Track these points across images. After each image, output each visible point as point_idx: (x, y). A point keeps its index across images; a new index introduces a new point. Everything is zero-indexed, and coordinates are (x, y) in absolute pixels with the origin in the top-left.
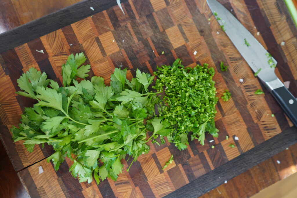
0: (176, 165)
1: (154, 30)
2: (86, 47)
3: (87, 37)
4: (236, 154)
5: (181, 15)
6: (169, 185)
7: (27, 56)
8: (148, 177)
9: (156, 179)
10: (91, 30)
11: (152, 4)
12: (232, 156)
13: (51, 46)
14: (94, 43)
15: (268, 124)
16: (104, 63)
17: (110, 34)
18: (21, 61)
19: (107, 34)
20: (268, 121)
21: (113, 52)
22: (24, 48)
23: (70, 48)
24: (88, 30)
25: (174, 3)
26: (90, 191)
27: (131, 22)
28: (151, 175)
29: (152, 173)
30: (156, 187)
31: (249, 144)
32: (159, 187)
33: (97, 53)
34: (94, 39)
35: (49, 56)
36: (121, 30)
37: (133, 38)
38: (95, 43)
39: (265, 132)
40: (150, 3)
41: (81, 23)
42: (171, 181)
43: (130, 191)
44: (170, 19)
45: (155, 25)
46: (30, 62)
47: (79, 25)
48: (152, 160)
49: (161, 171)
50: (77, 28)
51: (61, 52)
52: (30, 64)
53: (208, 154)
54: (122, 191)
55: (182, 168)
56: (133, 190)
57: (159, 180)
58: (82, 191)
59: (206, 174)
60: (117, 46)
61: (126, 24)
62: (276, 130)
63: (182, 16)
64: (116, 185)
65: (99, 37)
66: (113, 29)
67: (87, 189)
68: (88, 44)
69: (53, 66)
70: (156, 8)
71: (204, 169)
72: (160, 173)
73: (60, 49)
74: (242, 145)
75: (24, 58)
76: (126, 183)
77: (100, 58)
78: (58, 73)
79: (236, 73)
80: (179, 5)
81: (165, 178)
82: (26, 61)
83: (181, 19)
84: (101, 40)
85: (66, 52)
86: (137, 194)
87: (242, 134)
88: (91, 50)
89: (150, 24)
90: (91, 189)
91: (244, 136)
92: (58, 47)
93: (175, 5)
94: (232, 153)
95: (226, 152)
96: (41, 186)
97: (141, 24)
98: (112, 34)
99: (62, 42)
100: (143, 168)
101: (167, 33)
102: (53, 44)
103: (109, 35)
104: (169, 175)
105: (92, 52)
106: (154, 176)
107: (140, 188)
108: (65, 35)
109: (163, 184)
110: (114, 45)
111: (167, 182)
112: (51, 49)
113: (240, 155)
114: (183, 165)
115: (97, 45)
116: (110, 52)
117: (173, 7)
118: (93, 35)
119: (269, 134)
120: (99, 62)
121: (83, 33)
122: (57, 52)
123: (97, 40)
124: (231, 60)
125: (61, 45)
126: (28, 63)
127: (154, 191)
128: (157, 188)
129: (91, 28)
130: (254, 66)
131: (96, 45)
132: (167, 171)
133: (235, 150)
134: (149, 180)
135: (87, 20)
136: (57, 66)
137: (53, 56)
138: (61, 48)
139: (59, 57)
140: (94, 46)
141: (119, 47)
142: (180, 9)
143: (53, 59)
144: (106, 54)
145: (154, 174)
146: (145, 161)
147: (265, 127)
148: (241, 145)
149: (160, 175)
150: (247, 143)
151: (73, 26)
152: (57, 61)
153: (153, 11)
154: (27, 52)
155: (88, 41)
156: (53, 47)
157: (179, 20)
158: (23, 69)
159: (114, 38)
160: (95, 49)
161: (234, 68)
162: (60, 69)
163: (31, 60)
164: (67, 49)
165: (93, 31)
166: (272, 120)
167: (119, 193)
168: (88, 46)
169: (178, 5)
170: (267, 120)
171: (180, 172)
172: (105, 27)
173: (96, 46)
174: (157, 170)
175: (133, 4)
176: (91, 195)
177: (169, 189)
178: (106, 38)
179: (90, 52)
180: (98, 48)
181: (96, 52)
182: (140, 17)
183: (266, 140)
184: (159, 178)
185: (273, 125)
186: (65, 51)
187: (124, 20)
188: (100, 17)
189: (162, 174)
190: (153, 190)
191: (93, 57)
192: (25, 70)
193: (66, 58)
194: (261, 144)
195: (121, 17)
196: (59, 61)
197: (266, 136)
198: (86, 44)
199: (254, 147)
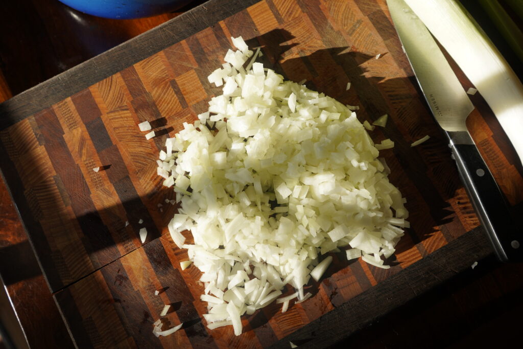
2: (156, 96)
3: (157, 82)
4: (414, 257)
6: (298, 314)
7: (71, 116)
10: (164, 70)
11: (256, 25)
13: (105, 100)
14: (168, 88)
17: (192, 74)
18: (61, 123)
19: (188, 75)
21: (198, 100)
22: (66, 104)
24: (159, 70)
25: (290, 20)
31: (436, 239)
33: (173, 105)
34: (169, 83)
35: (102, 113)
36: (209, 67)
38: (170, 88)
39: (466, 217)
41: (148, 62)
46: (74, 124)
47: (145, 64)
50: (143, 69)
51: (120, 105)
52: (75, 127)
59: (362, 294)
61: (217, 58)
63: (304, 38)
65: (176, 79)
66: (196, 67)
68: (159, 91)
69: (107, 127)
70: (263, 30)
71: (358, 284)
73: (118, 102)
75: (66, 119)
77: (178, 111)
78: (115, 137)
79: (403, 120)
80: (300, 22)
82: (69, 123)
83: (303, 42)
84: (179, 84)
85: (126, 106)
88: (165, 100)
92: (116, 98)
93: (292, 22)
96: (89, 315)
98: (195, 74)
99: (120, 92)
102: (108, 96)
103: (192, 76)
105: (165, 103)
108: (125, 81)
112: (105, 103)
113: (422, 258)
115: (174, 92)
116: (194, 100)
117: (288, 25)
118: (167, 77)
119: (472, 220)
121: (153, 76)
122: (114, 107)
123: (174, 84)
124: (391, 100)
125: (119, 96)
126: (72, 125)
128: (278, 319)
129: (163, 67)
131: (171, 91)
135: (158, 56)
136: (114, 127)
137: (108, 113)
138: (120, 101)
139: (117, 113)
140: (168, 94)
143: (108, 117)
144: (187, 104)
147: (465, 208)
151: (137, 66)
152: (114, 120)
153: (259, 34)
154: (70, 110)
155: (159, 87)
156: (108, 100)
158: (64, 136)
159: (198, 79)
160: (170, 98)
161: (398, 112)
162: (117, 132)
163: (76, 121)
165: (166, 72)
168: (160, 94)
169: (297, 22)
172: (185, 64)
173: (171, 94)
175: (226, 27)
177: (298, 321)
178: (186, 80)
179: (162, 103)
180: (175, 96)
181: (171, 103)
183: (468, 231)
186: (125, 104)
188: (177, 50)
191: (167, 110)
192: (66, 137)
193: (127, 115)
194: (459, 238)
195: (208, 48)
196: (117, 120)
197: (467, 223)
198: (157, 91)
199: (447, 243)
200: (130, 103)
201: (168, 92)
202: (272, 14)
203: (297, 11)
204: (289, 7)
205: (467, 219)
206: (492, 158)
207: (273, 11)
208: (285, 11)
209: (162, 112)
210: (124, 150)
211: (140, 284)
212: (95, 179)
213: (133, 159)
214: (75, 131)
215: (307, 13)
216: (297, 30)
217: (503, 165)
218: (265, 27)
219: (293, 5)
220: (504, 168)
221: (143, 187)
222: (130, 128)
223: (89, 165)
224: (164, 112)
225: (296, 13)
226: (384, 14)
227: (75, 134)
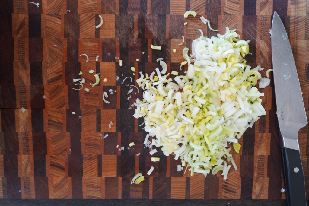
0: (117, 176)
1: (160, 33)
2: (82, 19)
3: (87, 10)
4: (181, 196)
5: (195, 31)
6: (101, 191)
7: (22, 3)
8: (84, 173)
9: (91, 179)
10: (95, 4)
11: (171, 6)
12: (177, 196)
13: (49, 4)
14: (92, 18)
15: (230, 184)
16: (93, 44)
17: (112, 17)
18: (14, 5)
19: (110, 16)
20: (231, 182)
21: (108, 37)
23: (66, 13)
24: (92, 3)
26: (25, 158)
27: (139, 14)
28: (88, 173)
29: (91, 172)
30: (87, 186)
31: (199, 193)
32: (90, 188)
33: (90, 31)
34: (94, 15)
35: (43, 12)
36: (125, 19)
37: (134, 32)
38: (93, 19)
39: (223, 191)
40: (169, 3)
42: (104, 188)
43: (61, 178)
44: (182, 30)
45: (164, 29)
46: (22, 10)
48: (96, 159)
49: (100, 174)
51: (57, 13)
52: (22, 12)
53: (154, 182)
54: (55, 174)
55: (121, 182)
56: (65, 178)
57: (93, 181)
58: (18, 155)
59: (141, 199)
60: (114, 32)
61: (134, 15)
62: (235, 194)
64: (51, 165)
66: (117, 14)
67: (23, 155)
68: (86, 17)
69: (42, 24)
70: (173, 12)
71: (142, 193)
72: (97, 175)
73: (56, 10)
74: (192, 191)
75: (18, 4)
76: (62, 168)
77: (91, 37)
78: (44, 33)
81: (100, 182)
82: (19, 7)
84: (100, 19)
85: (60, 16)
86: (67, 183)
87: (198, 180)
88: (86, 25)
89: (158, 25)
90: (26, 157)
91: (198, 183)
92: (56, 7)
94: (178, 194)
95: (172, 189)
97: (149, 21)
98: (114, 18)
99: (61, 4)
100: (83, 163)
101: (172, 43)
102: (52, 2)
103: (111, 18)
104: (105, 182)
105: (86, 28)
106: (90, 175)
107: (72, 180)
109: (96, 187)
110: (111, 31)
111: (100, 188)
112: (48, 6)
113: (185, 199)
114: (123, 180)
115: (95, 23)
116: (104, 36)
118: (95, 11)
119: (225, 194)
120: (88, 41)
121: (86, 4)
122: (52, 12)
123: (97, 17)
125: (59, 6)
126: (20, 10)
127: (84, 189)
128: (88, 188)
129: (96, 2)
130: (282, 113)
131: (93, 22)
132: (105, 177)
133: (182, 192)
134: (85, 177)
136: (46, 25)
137: (47, 14)
138: (58, 10)
139: (52, 18)
140: (90, 22)
141: (115, 35)
142: (197, 24)
143: (45, 17)
144: (99, 36)
145: (91, 174)
146: (89, 158)
147: (225, 186)
148: (190, 191)
149: (97, 178)
150: (198, 192)
152: (49, 22)
153: (169, 13)
155: (87, 15)
156: (50, 5)
157: (191, 35)
158: (12, 14)
159: (115, 23)
160: (90, 25)
162: (47, 30)
163: (24, 8)
164: (63, 13)
165: (97, 6)
166: (236, 183)
167: (51, 174)
168: (85, 20)
170: (231, 180)
171: (117, 185)
172: (111, 8)
173: (92, 23)
174: (96, 172)
176: (25, 163)
177: (98, 195)
178: (106, 19)
179: (84, 26)
181: (90, 29)
182: (152, 14)
183: (219, 198)
184: (95, 180)
185: (235, 188)
186: (60, 14)
187: (133, 10)
189: (99, 178)
190: (84, 187)
191: (84, 33)
192: (14, 16)
193: (58, 22)
194: (211, 199)
195: (131, 4)
196: (50, 22)
197: (221, 195)
198: (84, 17)
199: (203, 199)
200: (64, 15)
201: (91, 21)
202: (185, 4)
203: (202, 11)
204: (199, 4)
205: (222, 192)
206: (259, 168)
207: (186, 2)
208: (194, 6)
209: (81, 32)
210: (46, 45)
211: (20, 130)
212: (20, 53)
213: (50, 53)
214: (20, 15)
215: (208, 16)
216: (195, 24)
217: (263, 174)
218: (175, 10)
219: (202, 5)
220: (262, 177)
221: (47, 74)
222: (56, 32)
223: (20, 42)
224: (82, 33)
225: (201, 12)
226: (256, 44)
227: (20, 17)
